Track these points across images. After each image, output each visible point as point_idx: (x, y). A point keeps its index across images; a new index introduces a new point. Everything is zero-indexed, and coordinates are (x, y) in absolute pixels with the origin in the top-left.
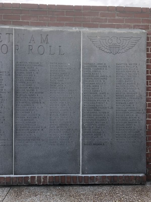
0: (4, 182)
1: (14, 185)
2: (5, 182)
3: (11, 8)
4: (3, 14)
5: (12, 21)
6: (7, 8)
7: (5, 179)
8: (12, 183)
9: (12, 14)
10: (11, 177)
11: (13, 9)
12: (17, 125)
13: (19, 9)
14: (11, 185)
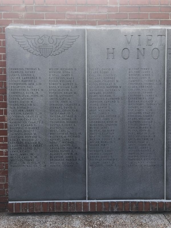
0: (156, 208)
1: (167, 211)
2: (158, 208)
3: (158, 5)
4: (150, 13)
5: (160, 20)
6: (154, 5)
7: (157, 204)
8: (166, 209)
9: (160, 13)
10: (164, 203)
11: (161, 6)
12: (169, 143)
13: (168, 6)
14: (164, 211)
